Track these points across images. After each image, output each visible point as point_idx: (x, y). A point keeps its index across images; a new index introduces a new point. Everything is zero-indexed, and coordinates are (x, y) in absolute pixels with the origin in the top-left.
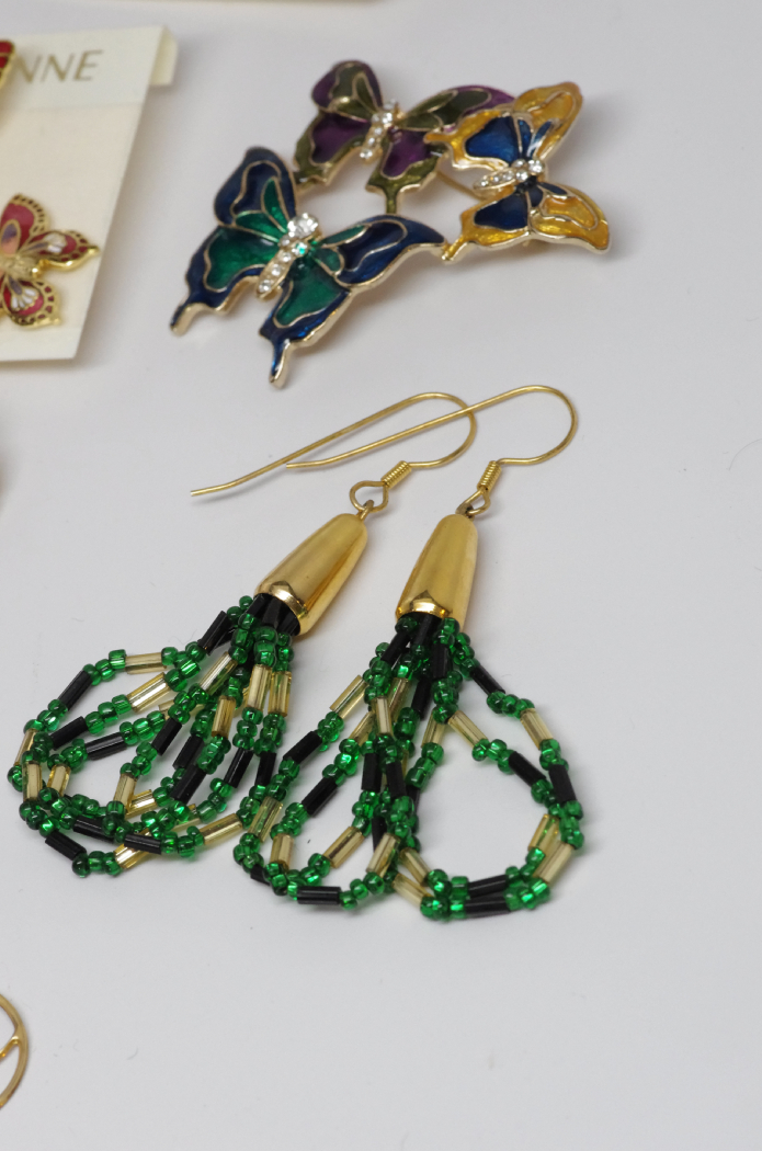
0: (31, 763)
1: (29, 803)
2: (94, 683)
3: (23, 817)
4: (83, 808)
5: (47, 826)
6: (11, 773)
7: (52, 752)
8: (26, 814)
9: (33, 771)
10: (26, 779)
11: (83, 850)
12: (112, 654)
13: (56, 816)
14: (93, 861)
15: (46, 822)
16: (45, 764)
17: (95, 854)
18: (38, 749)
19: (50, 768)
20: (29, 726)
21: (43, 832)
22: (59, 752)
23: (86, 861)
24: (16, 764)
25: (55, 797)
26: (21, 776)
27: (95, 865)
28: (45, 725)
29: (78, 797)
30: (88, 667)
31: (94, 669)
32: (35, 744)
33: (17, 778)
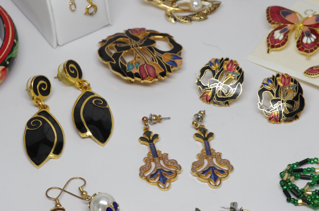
0: (287, 172)
1: (283, 181)
2: (308, 163)
3: (280, 183)
4: (295, 188)
5: (285, 187)
6: (281, 173)
7: (292, 173)
8: (281, 183)
9: (287, 175)
10: (284, 176)
11: (291, 197)
12: (315, 158)
13: (288, 186)
14: (292, 200)
15: (285, 186)
16: (290, 175)
17: (293, 198)
18: (290, 170)
19: (291, 176)
20: (289, 165)
21: (283, 189)
22: (294, 173)
23: (291, 199)
24: (283, 172)
25: (290, 182)
26: (283, 174)
27: (292, 201)
28: (293, 166)
29: (294, 185)
30: (309, 159)
31: (310, 160)
32: (290, 169)
33: (282, 175)
